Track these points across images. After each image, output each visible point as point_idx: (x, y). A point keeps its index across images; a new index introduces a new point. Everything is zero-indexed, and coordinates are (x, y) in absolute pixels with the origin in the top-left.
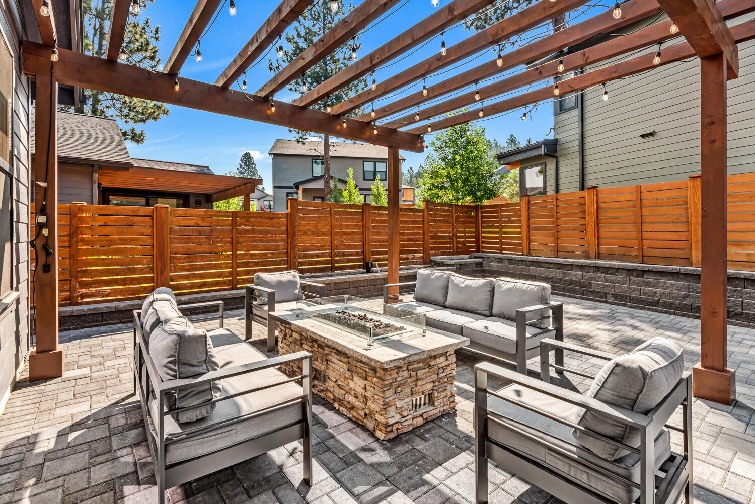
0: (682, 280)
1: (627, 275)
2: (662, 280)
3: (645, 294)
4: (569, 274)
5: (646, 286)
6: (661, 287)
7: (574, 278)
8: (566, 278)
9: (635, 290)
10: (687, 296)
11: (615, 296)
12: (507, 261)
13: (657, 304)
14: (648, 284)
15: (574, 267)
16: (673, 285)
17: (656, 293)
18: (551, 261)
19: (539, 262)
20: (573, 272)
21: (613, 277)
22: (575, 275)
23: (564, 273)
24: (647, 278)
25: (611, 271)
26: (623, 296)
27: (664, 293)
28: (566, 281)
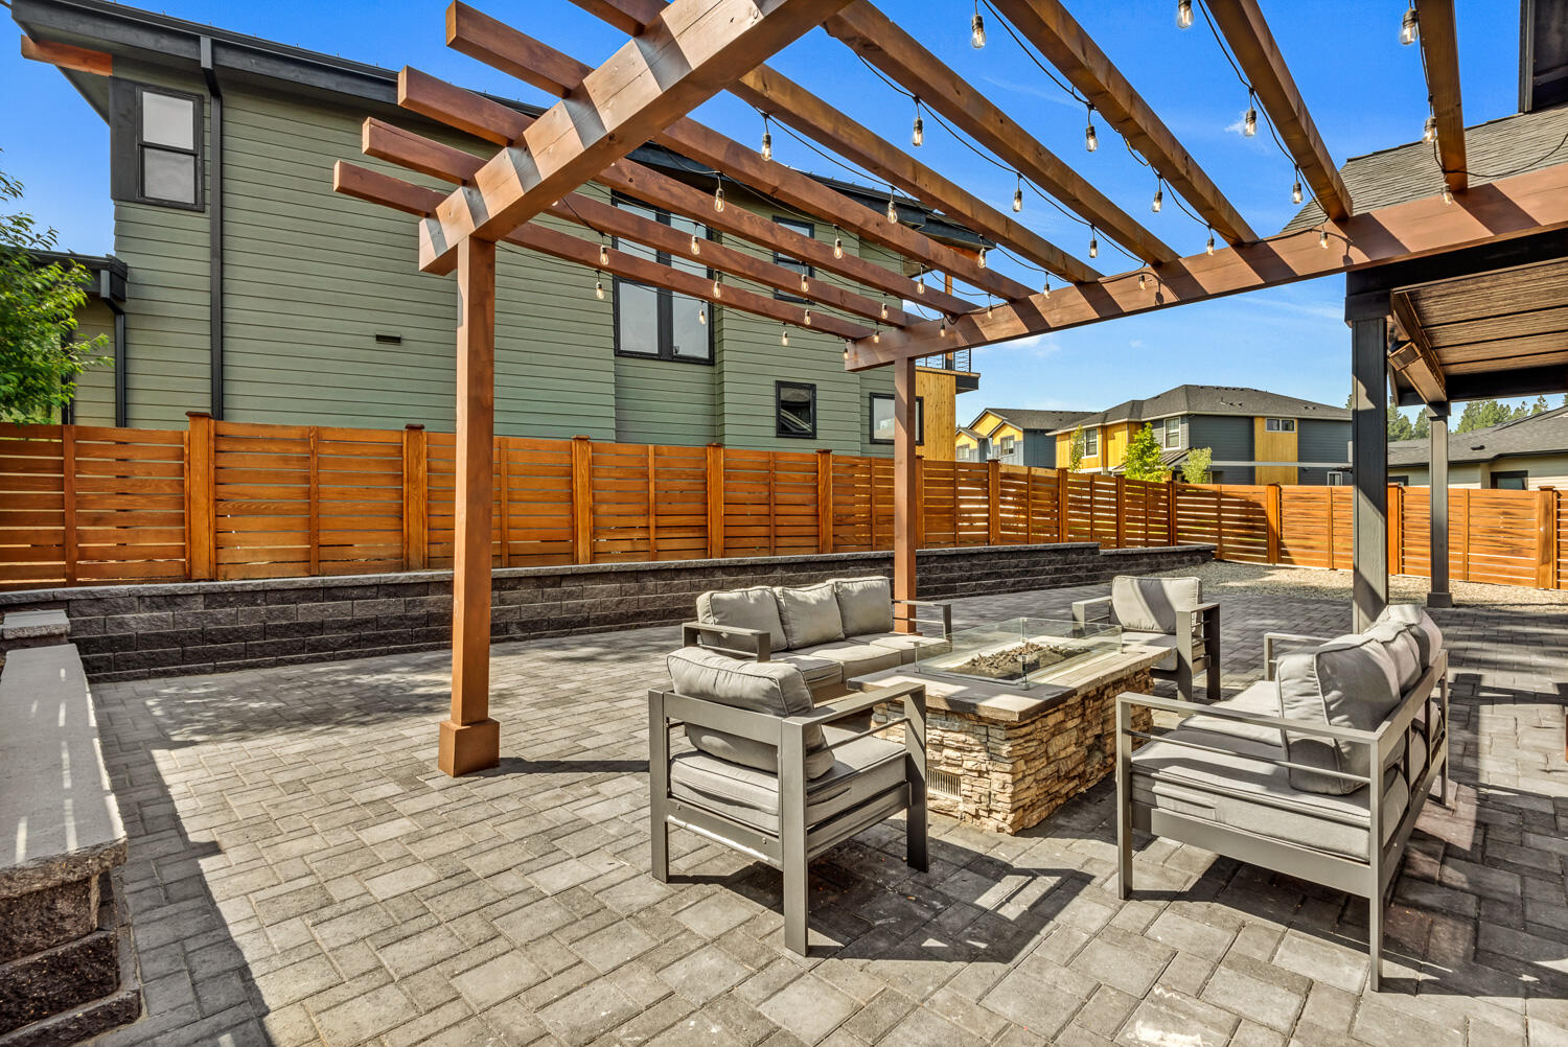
0: (611, 581)
1: (538, 587)
2: (589, 586)
3: (569, 610)
4: (422, 604)
5: (568, 599)
6: (589, 597)
7: (433, 610)
8: (415, 613)
9: (554, 607)
10: (621, 602)
11: (523, 626)
12: (200, 599)
13: (586, 622)
14: (570, 595)
15: (431, 587)
16: (603, 590)
17: (583, 606)
18: (371, 582)
19: (330, 588)
20: (431, 598)
21: (515, 594)
22: (435, 603)
23: (407, 604)
24: (568, 587)
25: (509, 584)
26: (536, 622)
27: (593, 605)
28: (417, 619)
